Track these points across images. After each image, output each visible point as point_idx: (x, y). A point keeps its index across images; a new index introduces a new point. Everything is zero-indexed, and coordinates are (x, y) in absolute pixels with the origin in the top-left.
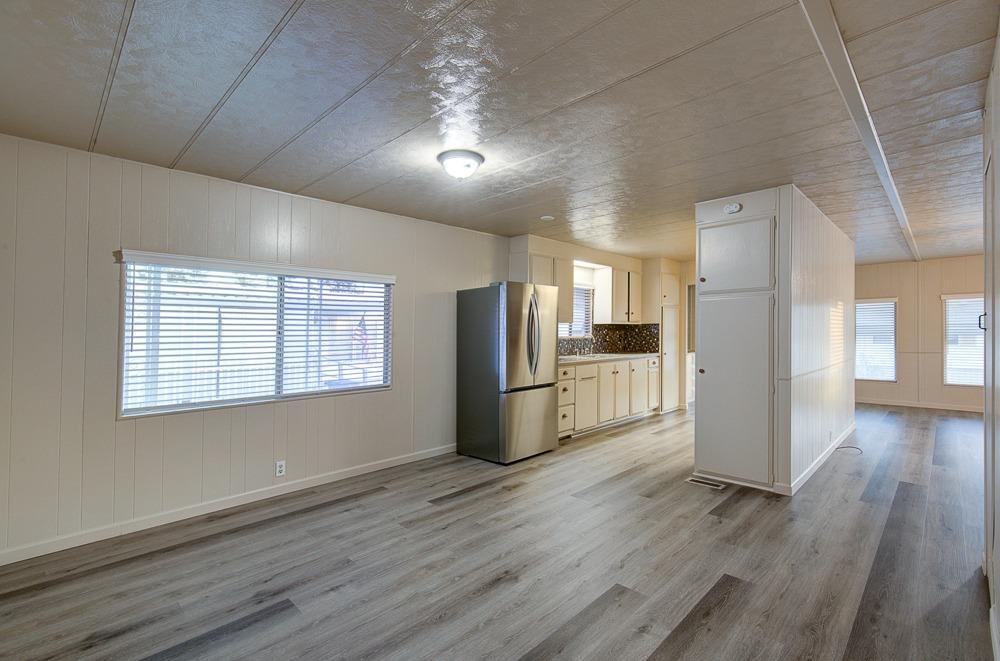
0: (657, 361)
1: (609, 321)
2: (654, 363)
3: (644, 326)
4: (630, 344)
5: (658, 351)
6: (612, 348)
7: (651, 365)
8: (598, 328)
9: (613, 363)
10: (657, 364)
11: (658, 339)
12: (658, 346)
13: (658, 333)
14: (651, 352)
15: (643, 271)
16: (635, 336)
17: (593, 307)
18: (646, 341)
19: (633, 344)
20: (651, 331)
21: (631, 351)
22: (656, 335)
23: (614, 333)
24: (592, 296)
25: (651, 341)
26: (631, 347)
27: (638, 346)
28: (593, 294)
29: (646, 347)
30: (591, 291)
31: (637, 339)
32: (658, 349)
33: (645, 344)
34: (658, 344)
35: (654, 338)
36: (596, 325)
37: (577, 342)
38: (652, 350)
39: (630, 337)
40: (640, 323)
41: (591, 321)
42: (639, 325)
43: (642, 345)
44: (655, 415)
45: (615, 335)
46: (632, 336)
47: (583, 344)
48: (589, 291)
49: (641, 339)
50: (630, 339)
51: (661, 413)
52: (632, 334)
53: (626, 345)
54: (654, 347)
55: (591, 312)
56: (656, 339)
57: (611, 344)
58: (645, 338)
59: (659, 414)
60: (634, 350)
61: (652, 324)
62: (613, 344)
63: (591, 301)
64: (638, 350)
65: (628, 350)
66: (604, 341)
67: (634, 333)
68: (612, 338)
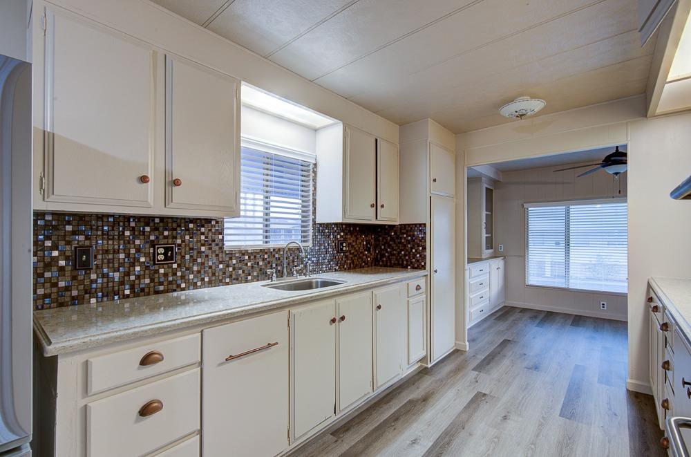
0: (422, 282)
1: (338, 219)
2: (418, 288)
3: (403, 227)
4: (383, 256)
5: (424, 267)
6: (352, 263)
7: (413, 291)
8: (324, 229)
9: (331, 302)
10: (423, 289)
11: (424, 248)
12: (424, 258)
13: (424, 239)
14: (414, 268)
15: (400, 143)
16: (391, 243)
17: (314, 194)
18: (407, 251)
19: (387, 254)
20: (414, 235)
21: (385, 266)
22: (421, 241)
23: (357, 239)
24: (312, 174)
25: (414, 251)
26: (385, 259)
27: (395, 257)
28: (315, 172)
29: (407, 261)
30: (312, 166)
31: (393, 247)
32: (425, 264)
33: (405, 255)
34: (425, 256)
35: (419, 246)
36: (320, 224)
37: (279, 254)
38: (416, 265)
39: (383, 245)
40: (397, 223)
41: (311, 218)
42: (395, 225)
43: (401, 257)
44: (420, 372)
45: (359, 241)
46: (386, 243)
47: (293, 258)
48: (308, 166)
49: (399, 247)
50: (383, 247)
51: (429, 366)
52: (387, 240)
53: (377, 256)
54: (418, 261)
55: (311, 203)
56: (421, 248)
57: (351, 256)
58: (405, 246)
59: (426, 368)
60: (389, 264)
61: (416, 225)
62: (356, 256)
63: (311, 183)
64: (395, 264)
65: (381, 263)
66: (338, 252)
67: (389, 238)
68: (353, 246)
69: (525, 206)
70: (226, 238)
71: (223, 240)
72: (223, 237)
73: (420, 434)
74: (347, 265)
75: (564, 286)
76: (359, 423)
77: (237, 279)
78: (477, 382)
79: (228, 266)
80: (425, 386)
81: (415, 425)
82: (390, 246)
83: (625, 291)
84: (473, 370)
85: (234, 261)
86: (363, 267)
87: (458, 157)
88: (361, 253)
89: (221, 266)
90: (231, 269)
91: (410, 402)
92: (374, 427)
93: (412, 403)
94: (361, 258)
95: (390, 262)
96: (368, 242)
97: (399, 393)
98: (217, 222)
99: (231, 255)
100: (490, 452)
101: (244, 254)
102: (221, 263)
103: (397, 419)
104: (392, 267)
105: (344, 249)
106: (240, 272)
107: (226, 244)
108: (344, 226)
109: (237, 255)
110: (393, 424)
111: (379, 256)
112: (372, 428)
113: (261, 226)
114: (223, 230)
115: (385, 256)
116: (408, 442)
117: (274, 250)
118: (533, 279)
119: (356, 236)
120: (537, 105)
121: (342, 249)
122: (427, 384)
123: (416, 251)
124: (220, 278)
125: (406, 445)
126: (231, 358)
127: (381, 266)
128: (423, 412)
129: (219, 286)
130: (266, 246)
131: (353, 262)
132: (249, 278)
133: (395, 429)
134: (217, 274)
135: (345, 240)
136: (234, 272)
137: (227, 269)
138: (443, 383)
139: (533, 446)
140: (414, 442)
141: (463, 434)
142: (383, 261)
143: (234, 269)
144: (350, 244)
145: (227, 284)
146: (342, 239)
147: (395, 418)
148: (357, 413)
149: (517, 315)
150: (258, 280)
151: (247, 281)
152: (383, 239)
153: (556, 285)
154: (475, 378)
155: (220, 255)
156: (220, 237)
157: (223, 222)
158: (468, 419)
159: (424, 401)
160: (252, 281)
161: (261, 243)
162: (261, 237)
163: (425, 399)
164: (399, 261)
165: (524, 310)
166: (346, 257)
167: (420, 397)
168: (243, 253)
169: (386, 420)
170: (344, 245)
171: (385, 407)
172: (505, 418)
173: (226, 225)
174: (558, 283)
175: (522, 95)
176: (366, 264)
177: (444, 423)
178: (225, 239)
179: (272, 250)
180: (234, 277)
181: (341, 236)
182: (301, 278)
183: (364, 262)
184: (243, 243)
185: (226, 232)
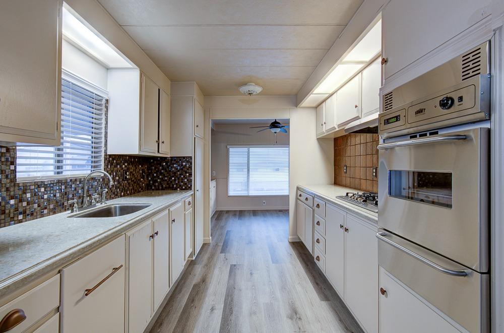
2: (189, 203)
3: (173, 158)
5: (190, 188)
8: (114, 160)
11: (190, 175)
12: (190, 182)
13: (190, 168)
14: (182, 190)
15: (171, 95)
16: (162, 171)
17: (106, 127)
18: (177, 176)
19: (159, 180)
20: (182, 165)
21: (157, 190)
22: (188, 169)
23: (136, 168)
24: (104, 109)
25: (182, 176)
26: (157, 184)
27: (166, 182)
28: (107, 108)
29: (176, 184)
30: (104, 102)
31: (164, 175)
32: (191, 186)
33: (175, 180)
34: (191, 180)
35: (186, 173)
36: (110, 156)
37: (76, 184)
38: (184, 188)
39: (155, 173)
40: (169, 156)
41: (103, 149)
42: (166, 158)
43: (171, 182)
44: (190, 264)
45: (137, 170)
46: (158, 171)
47: (88, 187)
48: (100, 100)
49: (170, 175)
50: (155, 175)
51: (194, 258)
52: (159, 169)
53: (149, 182)
54: (186, 184)
55: (103, 135)
56: (187, 174)
57: (132, 183)
58: (175, 173)
59: (192, 261)
60: (160, 188)
61: (184, 157)
62: (135, 183)
63: (103, 117)
64: (166, 188)
65: (153, 188)
66: (123, 180)
67: (161, 168)
68: (133, 174)
69: (228, 147)
70: (19, 168)
71: (15, 171)
72: (15, 167)
73: (213, 303)
74: (129, 191)
75: (247, 195)
76: (167, 315)
77: (32, 214)
78: (227, 259)
79: (21, 201)
80: (198, 273)
81: (207, 299)
82: (161, 174)
83: (287, 194)
84: (221, 253)
85: (29, 195)
86: (140, 192)
87: (206, 111)
88: (139, 180)
89: (12, 202)
90: (25, 204)
91: (195, 286)
92: (180, 313)
93: (196, 287)
94: (138, 184)
95: (162, 186)
96: (143, 171)
97: (184, 283)
98: (8, 150)
99: (25, 188)
100: (254, 295)
101: (39, 187)
102: (12, 198)
103: (193, 301)
104: (164, 190)
105: (128, 177)
106: (36, 206)
107: (18, 175)
108: (127, 158)
109: (33, 187)
110: (193, 305)
111: (151, 182)
112: (179, 315)
113: (52, 155)
114: (15, 158)
115: (157, 182)
116: (209, 311)
117: (71, 180)
118: (231, 193)
119: (135, 166)
120: (258, 89)
121: (126, 177)
122: (199, 270)
123: (184, 177)
124: (12, 215)
125: (209, 314)
126: (88, 292)
127: (153, 190)
128: (207, 289)
129: (9, 225)
130: (59, 177)
131: (133, 188)
132: (46, 211)
133: (195, 307)
134: (7, 211)
135: (128, 169)
136: (28, 207)
137: (20, 204)
138: (209, 266)
139: (270, 283)
140: (212, 309)
141: (236, 292)
142: (155, 186)
143: (28, 204)
144: (131, 172)
145: (20, 221)
146: (126, 169)
147: (192, 300)
148: (161, 310)
149: (226, 216)
150: (55, 213)
151: (42, 216)
152: (155, 168)
153: (243, 195)
154: (225, 258)
155: (12, 189)
156: (12, 167)
157: (15, 150)
158: (234, 282)
159: (203, 282)
160: (48, 214)
161: (52, 174)
162: (52, 168)
163: (204, 280)
164: (169, 186)
165: (228, 212)
166: (129, 184)
167: (199, 281)
168: (39, 185)
169: (185, 304)
170: (128, 173)
171: (180, 296)
172: (251, 274)
173: (19, 154)
174: (244, 193)
175: (251, 82)
176: (142, 189)
177: (223, 290)
178: (17, 170)
179: (69, 181)
180: (28, 212)
181: (126, 166)
182: (99, 206)
183: (141, 187)
184: (39, 174)
185: (18, 161)
